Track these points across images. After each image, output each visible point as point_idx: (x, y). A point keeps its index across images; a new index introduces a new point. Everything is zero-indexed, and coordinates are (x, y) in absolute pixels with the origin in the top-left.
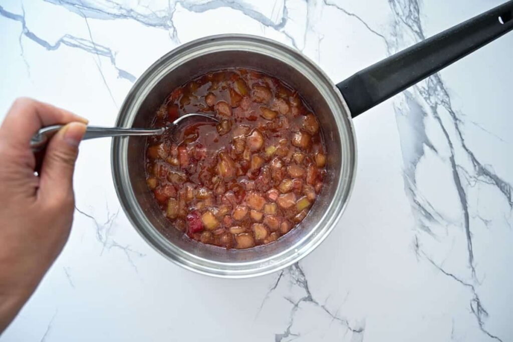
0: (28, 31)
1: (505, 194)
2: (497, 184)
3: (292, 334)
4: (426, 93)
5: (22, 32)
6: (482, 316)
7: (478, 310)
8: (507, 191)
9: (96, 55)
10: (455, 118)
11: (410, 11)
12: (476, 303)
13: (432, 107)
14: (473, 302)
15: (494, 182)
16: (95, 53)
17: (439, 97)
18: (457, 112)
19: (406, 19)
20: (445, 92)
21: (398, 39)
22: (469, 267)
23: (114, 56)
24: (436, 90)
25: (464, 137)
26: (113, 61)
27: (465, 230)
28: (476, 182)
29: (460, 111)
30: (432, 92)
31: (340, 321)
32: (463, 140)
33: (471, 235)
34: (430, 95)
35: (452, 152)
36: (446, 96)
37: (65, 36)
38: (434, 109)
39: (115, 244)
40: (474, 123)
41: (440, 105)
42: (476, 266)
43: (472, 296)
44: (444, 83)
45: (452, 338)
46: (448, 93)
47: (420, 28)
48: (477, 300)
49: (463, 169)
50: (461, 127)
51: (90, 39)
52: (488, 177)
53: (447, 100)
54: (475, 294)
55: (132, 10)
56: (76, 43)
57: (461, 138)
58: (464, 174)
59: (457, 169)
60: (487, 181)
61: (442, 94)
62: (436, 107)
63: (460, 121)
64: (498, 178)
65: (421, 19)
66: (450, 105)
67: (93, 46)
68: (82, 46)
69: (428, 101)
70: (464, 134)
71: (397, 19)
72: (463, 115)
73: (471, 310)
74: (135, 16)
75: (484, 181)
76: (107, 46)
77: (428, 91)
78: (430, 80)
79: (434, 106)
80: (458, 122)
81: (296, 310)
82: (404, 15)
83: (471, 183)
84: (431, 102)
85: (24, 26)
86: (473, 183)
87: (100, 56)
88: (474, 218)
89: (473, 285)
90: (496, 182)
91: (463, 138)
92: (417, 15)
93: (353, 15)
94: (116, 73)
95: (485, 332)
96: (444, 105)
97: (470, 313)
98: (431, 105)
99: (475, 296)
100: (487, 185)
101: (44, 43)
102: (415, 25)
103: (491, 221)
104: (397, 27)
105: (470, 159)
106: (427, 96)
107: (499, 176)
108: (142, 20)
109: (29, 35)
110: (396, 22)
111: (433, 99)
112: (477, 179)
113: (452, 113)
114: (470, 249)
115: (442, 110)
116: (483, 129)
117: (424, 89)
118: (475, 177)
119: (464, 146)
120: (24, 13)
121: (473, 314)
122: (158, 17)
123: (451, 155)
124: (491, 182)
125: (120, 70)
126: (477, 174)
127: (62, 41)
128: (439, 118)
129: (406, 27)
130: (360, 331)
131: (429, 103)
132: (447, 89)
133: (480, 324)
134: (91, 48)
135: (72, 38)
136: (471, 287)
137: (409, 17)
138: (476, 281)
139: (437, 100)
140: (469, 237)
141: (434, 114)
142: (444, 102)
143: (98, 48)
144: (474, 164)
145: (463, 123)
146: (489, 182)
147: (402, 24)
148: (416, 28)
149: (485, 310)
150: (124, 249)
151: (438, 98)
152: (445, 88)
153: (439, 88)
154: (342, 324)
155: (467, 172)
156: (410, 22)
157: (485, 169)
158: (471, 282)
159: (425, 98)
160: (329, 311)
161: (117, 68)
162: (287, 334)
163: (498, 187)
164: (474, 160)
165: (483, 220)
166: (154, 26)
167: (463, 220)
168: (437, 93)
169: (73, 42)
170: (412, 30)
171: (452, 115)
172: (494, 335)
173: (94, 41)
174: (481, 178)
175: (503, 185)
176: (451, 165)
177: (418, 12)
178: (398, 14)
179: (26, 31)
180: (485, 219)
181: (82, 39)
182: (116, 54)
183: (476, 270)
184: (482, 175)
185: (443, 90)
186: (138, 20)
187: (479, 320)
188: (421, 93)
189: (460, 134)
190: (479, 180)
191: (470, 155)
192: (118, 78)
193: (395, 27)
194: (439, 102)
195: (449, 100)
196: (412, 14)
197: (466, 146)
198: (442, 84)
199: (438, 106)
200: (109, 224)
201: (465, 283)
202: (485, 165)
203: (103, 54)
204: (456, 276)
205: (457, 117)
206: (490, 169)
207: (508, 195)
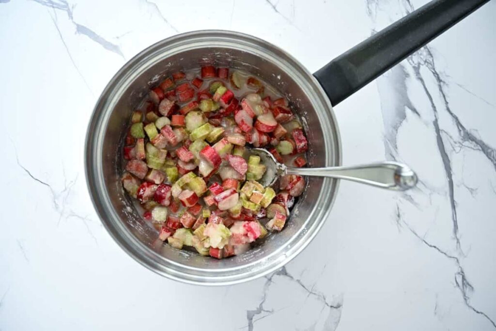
1: (492, 161)
2: (483, 150)
3: (264, 311)
6: (467, 290)
7: (463, 284)
8: (494, 157)
9: (52, 8)
10: (439, 80)
12: (461, 276)
13: (414, 67)
14: (457, 276)
15: (480, 149)
16: (51, 6)
17: (422, 57)
18: (440, 72)
20: (429, 52)
22: (454, 239)
23: (71, 10)
26: (70, 15)
27: (449, 198)
28: (461, 147)
29: (444, 72)
31: (317, 297)
32: (447, 103)
33: (455, 205)
35: (435, 116)
36: (429, 56)
38: (417, 69)
39: (73, 214)
40: (459, 85)
41: (423, 65)
42: (461, 237)
43: (457, 269)
45: (435, 313)
46: (431, 53)
48: (462, 273)
49: (448, 134)
50: (445, 89)
52: (474, 143)
53: (431, 60)
54: (460, 267)
57: (445, 100)
58: (448, 139)
59: (441, 134)
60: (473, 147)
61: (425, 54)
62: (419, 67)
63: (444, 82)
64: (484, 144)
66: (434, 66)
69: (410, 61)
70: (449, 97)
72: (447, 76)
73: (455, 284)
75: (469, 147)
79: (417, 66)
80: (442, 83)
81: (269, 285)
83: (455, 149)
84: (413, 62)
86: (458, 149)
87: (56, 9)
88: (458, 186)
89: (458, 257)
90: (481, 147)
91: (448, 101)
94: (74, 28)
95: (470, 307)
96: (427, 66)
97: (455, 287)
98: (413, 65)
99: (460, 269)
100: (473, 150)
103: (476, 189)
105: (455, 124)
107: (486, 141)
111: (416, 59)
112: (462, 145)
113: (435, 74)
114: (455, 219)
115: (425, 71)
116: (469, 92)
118: (460, 143)
119: (448, 109)
121: (457, 289)
123: (434, 119)
124: (477, 148)
125: (78, 26)
126: (462, 139)
128: (421, 80)
130: (338, 306)
131: (412, 63)
132: (430, 48)
133: (465, 299)
134: (46, 1)
136: (456, 260)
138: (461, 253)
139: (419, 60)
140: (454, 207)
141: (417, 75)
142: (428, 63)
144: (458, 128)
145: (447, 85)
146: (475, 148)
149: (470, 283)
150: (83, 219)
152: (428, 47)
154: (318, 299)
155: (451, 137)
157: (470, 134)
158: (456, 255)
160: (305, 286)
161: (75, 23)
162: (260, 310)
163: (484, 153)
164: (459, 124)
165: (468, 188)
167: (447, 189)
168: (420, 53)
171: (435, 76)
172: (479, 311)
174: (467, 143)
175: (489, 151)
176: (434, 130)
180: (470, 187)
183: (460, 241)
184: (468, 140)
185: (427, 50)
187: (464, 295)
189: (444, 96)
190: (464, 146)
191: (455, 120)
192: (76, 33)
194: (422, 63)
195: (433, 60)
197: (451, 110)
199: (421, 66)
200: (66, 192)
201: (450, 255)
202: (470, 130)
203: (59, 7)
204: (439, 248)
205: (441, 78)
206: (475, 134)
207: (495, 162)
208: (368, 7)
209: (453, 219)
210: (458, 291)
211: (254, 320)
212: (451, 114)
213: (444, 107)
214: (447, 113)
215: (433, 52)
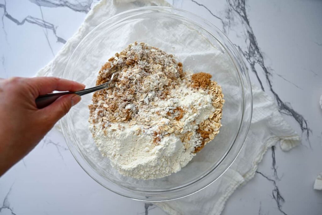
0: (7, 14)
1: (299, 122)
4: (248, 55)
5: (4, 15)
6: (280, 201)
7: (278, 197)
8: (300, 120)
10: (266, 72)
11: (239, 3)
12: (277, 192)
13: (251, 64)
14: (274, 192)
15: (291, 114)
16: (44, 27)
17: (256, 58)
18: (268, 68)
19: (236, 8)
21: (231, 21)
22: (273, 169)
23: (55, 29)
24: (254, 53)
25: (272, 84)
26: (55, 32)
29: (270, 67)
30: (251, 55)
32: (271, 86)
34: (250, 56)
36: (261, 58)
37: (28, 17)
38: (253, 65)
39: (51, 142)
40: (279, 75)
41: (256, 63)
42: (277, 168)
43: (274, 188)
44: (259, 49)
45: (259, 214)
46: (262, 56)
47: (245, 13)
48: (277, 190)
50: (270, 78)
51: (41, 18)
52: (287, 111)
53: (261, 60)
54: (276, 186)
55: (67, 2)
56: (34, 21)
57: (270, 84)
60: (287, 113)
61: (258, 56)
62: (254, 64)
63: (270, 73)
64: (294, 112)
65: (246, 8)
66: (263, 64)
67: (43, 23)
68: (37, 22)
70: (272, 82)
71: (230, 8)
72: (272, 70)
73: (273, 197)
74: (69, 5)
75: (284, 113)
76: (52, 23)
78: (251, 47)
79: (252, 63)
80: (268, 74)
82: (235, 5)
84: (251, 61)
85: (5, 11)
87: (47, 29)
89: (275, 181)
90: (293, 114)
92: (243, 6)
93: (202, 5)
94: (56, 39)
95: (282, 212)
96: (259, 63)
98: (251, 63)
99: (276, 188)
100: (286, 115)
101: (15, 21)
102: (242, 12)
104: (230, 13)
105: (276, 99)
106: (248, 57)
107: (295, 110)
108: (72, 7)
109: (8, 16)
110: (229, 10)
111: (252, 59)
112: (280, 112)
113: (264, 68)
114: (274, 157)
115: (258, 67)
116: (285, 79)
117: (246, 52)
118: (278, 110)
119: (272, 90)
120: (6, 3)
121: (274, 199)
122: (82, 6)
124: (289, 114)
125: (59, 38)
126: (280, 108)
127: (26, 19)
128: (255, 72)
129: (236, 13)
131: (250, 61)
132: (261, 53)
133: (279, 206)
134: (42, 24)
135: (32, 18)
136: (273, 182)
137: (238, 7)
138: (277, 178)
139: (254, 60)
140: (273, 149)
141: (252, 69)
142: (260, 61)
143: (46, 24)
144: (278, 102)
145: (271, 75)
147: (233, 11)
148: (242, 14)
149: (282, 197)
150: (56, 145)
151: (256, 59)
152: (260, 52)
153: (256, 52)
156: (239, 10)
157: (285, 105)
158: (273, 178)
159: (247, 59)
161: (56, 36)
163: (294, 117)
164: (278, 99)
166: (80, 11)
168: (255, 55)
169: (32, 20)
170: (240, 15)
171: (264, 70)
173: (45, 20)
174: (283, 111)
175: (297, 116)
177: (244, 4)
178: (231, 5)
179: (6, 14)
181: (37, 19)
182: (56, 28)
183: (277, 170)
184: (283, 109)
185: (259, 54)
186: (71, 8)
187: (278, 203)
188: (244, 55)
189: (269, 82)
191: (275, 96)
192: (57, 42)
193: (229, 13)
194: (256, 61)
195: (263, 60)
196: (240, 5)
197: (273, 90)
198: (258, 50)
199: (255, 63)
201: (270, 179)
202: (286, 103)
203: (49, 27)
204: (263, 174)
205: (268, 71)
206: (288, 105)
207: (301, 123)
208: (224, 29)
210: (274, 201)
211: (148, 209)
212: (273, 92)
213: (269, 88)
214: (271, 92)
215: (263, 55)
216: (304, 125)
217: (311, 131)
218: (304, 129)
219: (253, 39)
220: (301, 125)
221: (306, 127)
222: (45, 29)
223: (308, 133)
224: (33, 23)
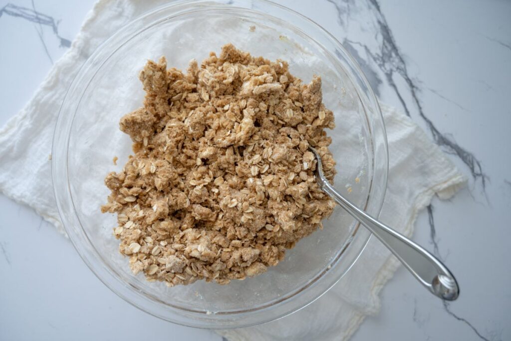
1: (468, 165)
2: (459, 154)
4: (380, 59)
8: (470, 161)
10: (412, 86)
13: (387, 74)
15: (455, 152)
16: (37, 22)
17: (394, 63)
18: (413, 79)
20: (401, 58)
21: (350, 6)
22: (431, 243)
23: (56, 25)
24: (390, 56)
25: (421, 105)
26: (55, 30)
29: (417, 78)
30: (386, 59)
32: (420, 108)
33: (432, 208)
34: (384, 62)
36: (401, 63)
37: (8, 5)
38: (389, 76)
40: (432, 90)
41: (395, 71)
42: (438, 243)
44: (398, 49)
45: (415, 320)
46: (403, 60)
50: (418, 95)
51: (30, 7)
52: (449, 147)
53: (403, 66)
56: (19, 12)
57: (418, 105)
60: (448, 150)
61: (397, 60)
62: (391, 74)
63: (417, 88)
64: (459, 148)
66: (406, 72)
67: (35, 15)
68: (24, 15)
69: (383, 68)
70: (422, 102)
72: (421, 82)
76: (50, 15)
77: (382, 58)
78: (384, 47)
79: (389, 72)
80: (415, 89)
84: (385, 69)
87: (43, 26)
90: (457, 152)
94: (58, 42)
95: (451, 313)
96: (399, 72)
98: (386, 71)
100: (448, 154)
105: (429, 128)
106: (382, 63)
107: (462, 144)
111: (388, 66)
113: (408, 80)
114: (432, 223)
115: (397, 78)
116: (442, 97)
117: (378, 55)
119: (422, 114)
124: (451, 152)
125: (62, 39)
126: (437, 144)
127: (4, 10)
128: (394, 86)
132: (402, 55)
133: (445, 305)
134: (32, 17)
135: (14, 7)
139: (392, 67)
140: (430, 211)
141: (389, 82)
142: (400, 69)
143: (40, 16)
144: (433, 133)
145: (420, 91)
151: (393, 65)
152: (400, 54)
153: (393, 55)
157: (445, 138)
159: (380, 66)
161: (59, 37)
163: (460, 157)
164: (433, 128)
168: (392, 59)
169: (15, 11)
171: (408, 83)
172: (460, 317)
173: (37, 10)
174: (442, 148)
175: (465, 155)
181: (24, 9)
182: (58, 23)
183: (439, 245)
184: (443, 144)
185: (399, 57)
188: (375, 59)
189: (417, 102)
191: (428, 124)
192: (60, 46)
194: (394, 69)
195: (405, 66)
197: (425, 114)
198: (397, 50)
199: (393, 73)
202: (445, 134)
203: (45, 22)
205: (414, 84)
206: (450, 138)
207: (471, 166)
208: (340, 17)
209: (430, 223)
212: (425, 118)
213: (418, 112)
214: (421, 118)
215: (405, 59)
216: (477, 169)
217: (489, 179)
218: (478, 175)
219: (388, 33)
220: (472, 169)
221: (479, 172)
222: (38, 25)
223: (483, 181)
224: (16, 15)
